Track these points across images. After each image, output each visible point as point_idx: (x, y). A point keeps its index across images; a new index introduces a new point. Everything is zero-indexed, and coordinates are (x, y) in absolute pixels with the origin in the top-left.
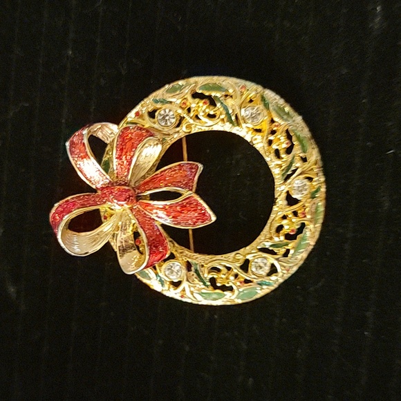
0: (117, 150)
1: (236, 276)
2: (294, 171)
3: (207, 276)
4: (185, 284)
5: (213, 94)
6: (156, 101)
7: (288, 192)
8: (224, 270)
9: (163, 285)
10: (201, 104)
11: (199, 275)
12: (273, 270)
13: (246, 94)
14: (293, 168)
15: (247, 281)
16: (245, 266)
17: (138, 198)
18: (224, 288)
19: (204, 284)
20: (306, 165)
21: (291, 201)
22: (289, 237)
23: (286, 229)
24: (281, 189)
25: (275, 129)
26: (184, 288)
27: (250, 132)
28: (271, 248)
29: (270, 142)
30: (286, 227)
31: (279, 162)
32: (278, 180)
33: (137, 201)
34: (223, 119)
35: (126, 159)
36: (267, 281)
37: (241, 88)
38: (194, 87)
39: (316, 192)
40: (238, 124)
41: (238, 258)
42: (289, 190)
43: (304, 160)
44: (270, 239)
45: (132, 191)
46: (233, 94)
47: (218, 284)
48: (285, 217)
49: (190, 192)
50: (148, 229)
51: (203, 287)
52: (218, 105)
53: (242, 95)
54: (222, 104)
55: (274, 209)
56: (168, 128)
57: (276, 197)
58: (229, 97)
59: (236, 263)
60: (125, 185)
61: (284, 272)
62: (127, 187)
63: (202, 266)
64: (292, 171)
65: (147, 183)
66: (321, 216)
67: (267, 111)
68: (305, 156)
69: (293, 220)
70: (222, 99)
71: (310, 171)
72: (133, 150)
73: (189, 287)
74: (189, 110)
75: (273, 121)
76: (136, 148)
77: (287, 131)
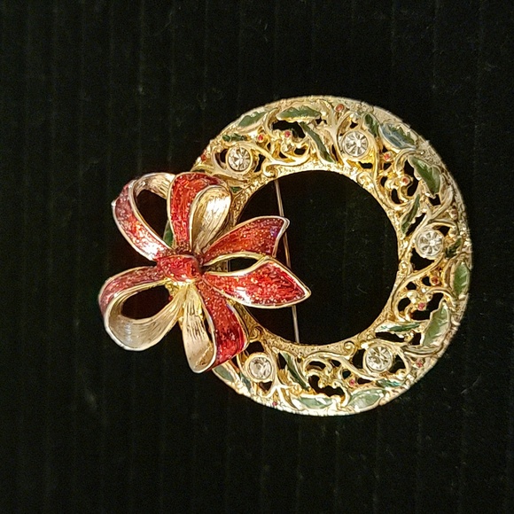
0: (171, 207)
1: (346, 374)
2: (419, 220)
3: (307, 375)
4: (277, 387)
5: (299, 120)
6: (227, 139)
7: (414, 251)
8: (329, 366)
9: (249, 388)
10: (283, 137)
11: (293, 373)
12: (398, 365)
13: (344, 115)
14: (419, 215)
15: (361, 381)
16: (357, 360)
17: (204, 269)
18: (329, 391)
19: (303, 386)
20: (439, 209)
21: (418, 262)
22: (418, 316)
23: (415, 304)
24: (405, 246)
25: (388, 160)
26: (276, 392)
27: (355, 169)
28: (393, 333)
29: (384, 180)
30: (413, 301)
31: (398, 208)
32: (400, 235)
33: (202, 274)
34: (315, 155)
35: (182, 218)
36: (392, 380)
37: (337, 108)
38: (274, 114)
39: (455, 247)
40: (337, 159)
41: (349, 348)
42: (415, 246)
43: (435, 202)
44: (393, 319)
45: (194, 260)
46: (326, 118)
47: (321, 386)
48: (411, 286)
49: (267, 257)
50: (217, 311)
51: (300, 389)
52: (306, 134)
53: (338, 118)
54: (311, 133)
55: (398, 277)
56: (243, 173)
57: (400, 257)
58: (322, 122)
59: (345, 355)
60: (187, 253)
61: (415, 366)
62: (187, 257)
63: (299, 361)
64: (417, 219)
65: (213, 249)
66: (466, 283)
67: (375, 136)
68: (437, 196)
69: (424, 291)
70: (311, 126)
71: (444, 217)
72: (189, 204)
73: (283, 390)
74: (269, 146)
75: (385, 150)
76: (191, 202)
77: (407, 162)
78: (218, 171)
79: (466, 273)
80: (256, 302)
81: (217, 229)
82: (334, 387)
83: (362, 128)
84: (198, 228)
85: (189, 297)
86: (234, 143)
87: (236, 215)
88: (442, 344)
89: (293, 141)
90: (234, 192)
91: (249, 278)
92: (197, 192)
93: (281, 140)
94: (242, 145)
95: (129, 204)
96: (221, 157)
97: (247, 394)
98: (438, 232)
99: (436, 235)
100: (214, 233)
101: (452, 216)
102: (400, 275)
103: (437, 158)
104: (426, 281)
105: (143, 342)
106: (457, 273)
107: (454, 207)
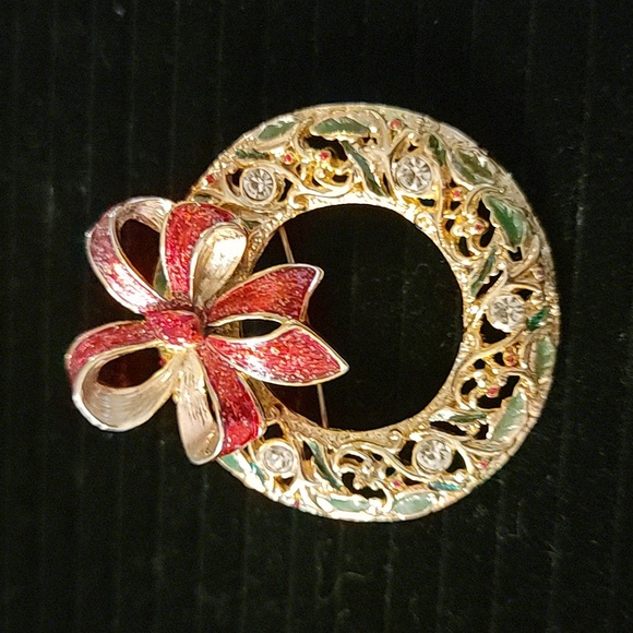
0: (166, 247)
1: (390, 471)
2: (493, 280)
3: (339, 471)
4: (299, 483)
5: (341, 136)
6: (243, 155)
7: (484, 318)
8: (368, 460)
9: (263, 481)
10: (318, 158)
11: (322, 468)
12: (457, 463)
13: (400, 133)
14: (493, 274)
15: (409, 482)
16: (405, 455)
17: (209, 331)
18: (367, 493)
19: (333, 484)
20: (519, 267)
21: (490, 334)
22: (486, 403)
23: (482, 388)
24: (473, 312)
25: (456, 199)
26: (298, 490)
27: (412, 206)
28: (453, 423)
29: (449, 225)
30: (481, 384)
31: (466, 261)
32: (468, 297)
33: (205, 336)
34: (360, 184)
35: (181, 262)
36: (448, 482)
37: (392, 125)
38: (307, 126)
39: (539, 317)
40: (389, 192)
41: (395, 438)
42: (487, 313)
43: (516, 257)
44: (453, 405)
45: (196, 319)
46: (377, 136)
47: (357, 486)
48: (480, 365)
49: (294, 321)
50: (224, 387)
51: (331, 488)
52: (350, 156)
53: (393, 137)
54: (355, 155)
55: (462, 349)
56: (263, 203)
57: (466, 325)
58: (371, 141)
59: (391, 447)
60: (186, 308)
61: (479, 466)
62: (187, 313)
63: (330, 451)
64: (491, 278)
65: (221, 305)
66: (550, 363)
67: (441, 165)
68: (519, 248)
69: (495, 371)
70: (356, 147)
71: (526, 277)
72: (190, 247)
73: (307, 488)
74: (299, 169)
75: (453, 184)
76: (194, 244)
77: (481, 202)
78: (229, 198)
79: (550, 351)
80: (277, 377)
81: (227, 277)
82: (374, 488)
83: (424, 154)
84: (202, 274)
85: (187, 365)
86: (252, 162)
87: (251, 257)
88: (515, 440)
89: (332, 165)
90: (249, 228)
91: (269, 348)
92: (202, 231)
93: (315, 163)
94: (262, 165)
95: (110, 241)
96: (234, 179)
97: (261, 489)
98: (517, 296)
99: (514, 299)
100: (223, 282)
101: (537, 277)
102: (464, 348)
103: (521, 198)
104: (498, 358)
105: (126, 419)
106: (539, 352)
107: (541, 266)
